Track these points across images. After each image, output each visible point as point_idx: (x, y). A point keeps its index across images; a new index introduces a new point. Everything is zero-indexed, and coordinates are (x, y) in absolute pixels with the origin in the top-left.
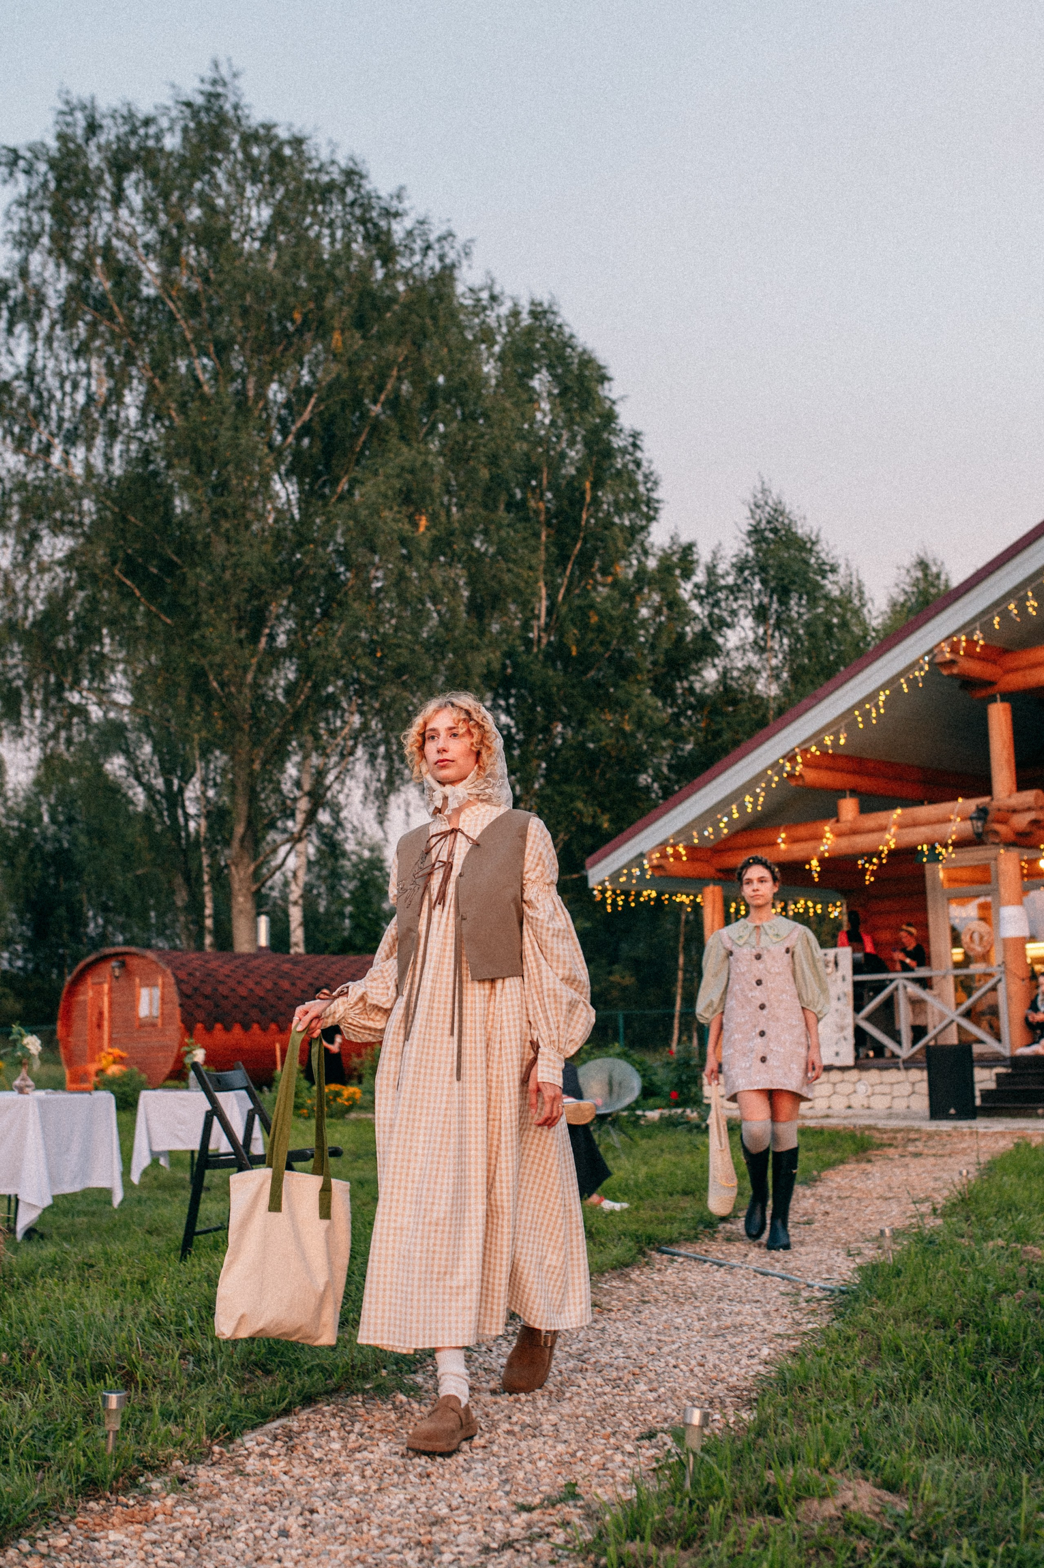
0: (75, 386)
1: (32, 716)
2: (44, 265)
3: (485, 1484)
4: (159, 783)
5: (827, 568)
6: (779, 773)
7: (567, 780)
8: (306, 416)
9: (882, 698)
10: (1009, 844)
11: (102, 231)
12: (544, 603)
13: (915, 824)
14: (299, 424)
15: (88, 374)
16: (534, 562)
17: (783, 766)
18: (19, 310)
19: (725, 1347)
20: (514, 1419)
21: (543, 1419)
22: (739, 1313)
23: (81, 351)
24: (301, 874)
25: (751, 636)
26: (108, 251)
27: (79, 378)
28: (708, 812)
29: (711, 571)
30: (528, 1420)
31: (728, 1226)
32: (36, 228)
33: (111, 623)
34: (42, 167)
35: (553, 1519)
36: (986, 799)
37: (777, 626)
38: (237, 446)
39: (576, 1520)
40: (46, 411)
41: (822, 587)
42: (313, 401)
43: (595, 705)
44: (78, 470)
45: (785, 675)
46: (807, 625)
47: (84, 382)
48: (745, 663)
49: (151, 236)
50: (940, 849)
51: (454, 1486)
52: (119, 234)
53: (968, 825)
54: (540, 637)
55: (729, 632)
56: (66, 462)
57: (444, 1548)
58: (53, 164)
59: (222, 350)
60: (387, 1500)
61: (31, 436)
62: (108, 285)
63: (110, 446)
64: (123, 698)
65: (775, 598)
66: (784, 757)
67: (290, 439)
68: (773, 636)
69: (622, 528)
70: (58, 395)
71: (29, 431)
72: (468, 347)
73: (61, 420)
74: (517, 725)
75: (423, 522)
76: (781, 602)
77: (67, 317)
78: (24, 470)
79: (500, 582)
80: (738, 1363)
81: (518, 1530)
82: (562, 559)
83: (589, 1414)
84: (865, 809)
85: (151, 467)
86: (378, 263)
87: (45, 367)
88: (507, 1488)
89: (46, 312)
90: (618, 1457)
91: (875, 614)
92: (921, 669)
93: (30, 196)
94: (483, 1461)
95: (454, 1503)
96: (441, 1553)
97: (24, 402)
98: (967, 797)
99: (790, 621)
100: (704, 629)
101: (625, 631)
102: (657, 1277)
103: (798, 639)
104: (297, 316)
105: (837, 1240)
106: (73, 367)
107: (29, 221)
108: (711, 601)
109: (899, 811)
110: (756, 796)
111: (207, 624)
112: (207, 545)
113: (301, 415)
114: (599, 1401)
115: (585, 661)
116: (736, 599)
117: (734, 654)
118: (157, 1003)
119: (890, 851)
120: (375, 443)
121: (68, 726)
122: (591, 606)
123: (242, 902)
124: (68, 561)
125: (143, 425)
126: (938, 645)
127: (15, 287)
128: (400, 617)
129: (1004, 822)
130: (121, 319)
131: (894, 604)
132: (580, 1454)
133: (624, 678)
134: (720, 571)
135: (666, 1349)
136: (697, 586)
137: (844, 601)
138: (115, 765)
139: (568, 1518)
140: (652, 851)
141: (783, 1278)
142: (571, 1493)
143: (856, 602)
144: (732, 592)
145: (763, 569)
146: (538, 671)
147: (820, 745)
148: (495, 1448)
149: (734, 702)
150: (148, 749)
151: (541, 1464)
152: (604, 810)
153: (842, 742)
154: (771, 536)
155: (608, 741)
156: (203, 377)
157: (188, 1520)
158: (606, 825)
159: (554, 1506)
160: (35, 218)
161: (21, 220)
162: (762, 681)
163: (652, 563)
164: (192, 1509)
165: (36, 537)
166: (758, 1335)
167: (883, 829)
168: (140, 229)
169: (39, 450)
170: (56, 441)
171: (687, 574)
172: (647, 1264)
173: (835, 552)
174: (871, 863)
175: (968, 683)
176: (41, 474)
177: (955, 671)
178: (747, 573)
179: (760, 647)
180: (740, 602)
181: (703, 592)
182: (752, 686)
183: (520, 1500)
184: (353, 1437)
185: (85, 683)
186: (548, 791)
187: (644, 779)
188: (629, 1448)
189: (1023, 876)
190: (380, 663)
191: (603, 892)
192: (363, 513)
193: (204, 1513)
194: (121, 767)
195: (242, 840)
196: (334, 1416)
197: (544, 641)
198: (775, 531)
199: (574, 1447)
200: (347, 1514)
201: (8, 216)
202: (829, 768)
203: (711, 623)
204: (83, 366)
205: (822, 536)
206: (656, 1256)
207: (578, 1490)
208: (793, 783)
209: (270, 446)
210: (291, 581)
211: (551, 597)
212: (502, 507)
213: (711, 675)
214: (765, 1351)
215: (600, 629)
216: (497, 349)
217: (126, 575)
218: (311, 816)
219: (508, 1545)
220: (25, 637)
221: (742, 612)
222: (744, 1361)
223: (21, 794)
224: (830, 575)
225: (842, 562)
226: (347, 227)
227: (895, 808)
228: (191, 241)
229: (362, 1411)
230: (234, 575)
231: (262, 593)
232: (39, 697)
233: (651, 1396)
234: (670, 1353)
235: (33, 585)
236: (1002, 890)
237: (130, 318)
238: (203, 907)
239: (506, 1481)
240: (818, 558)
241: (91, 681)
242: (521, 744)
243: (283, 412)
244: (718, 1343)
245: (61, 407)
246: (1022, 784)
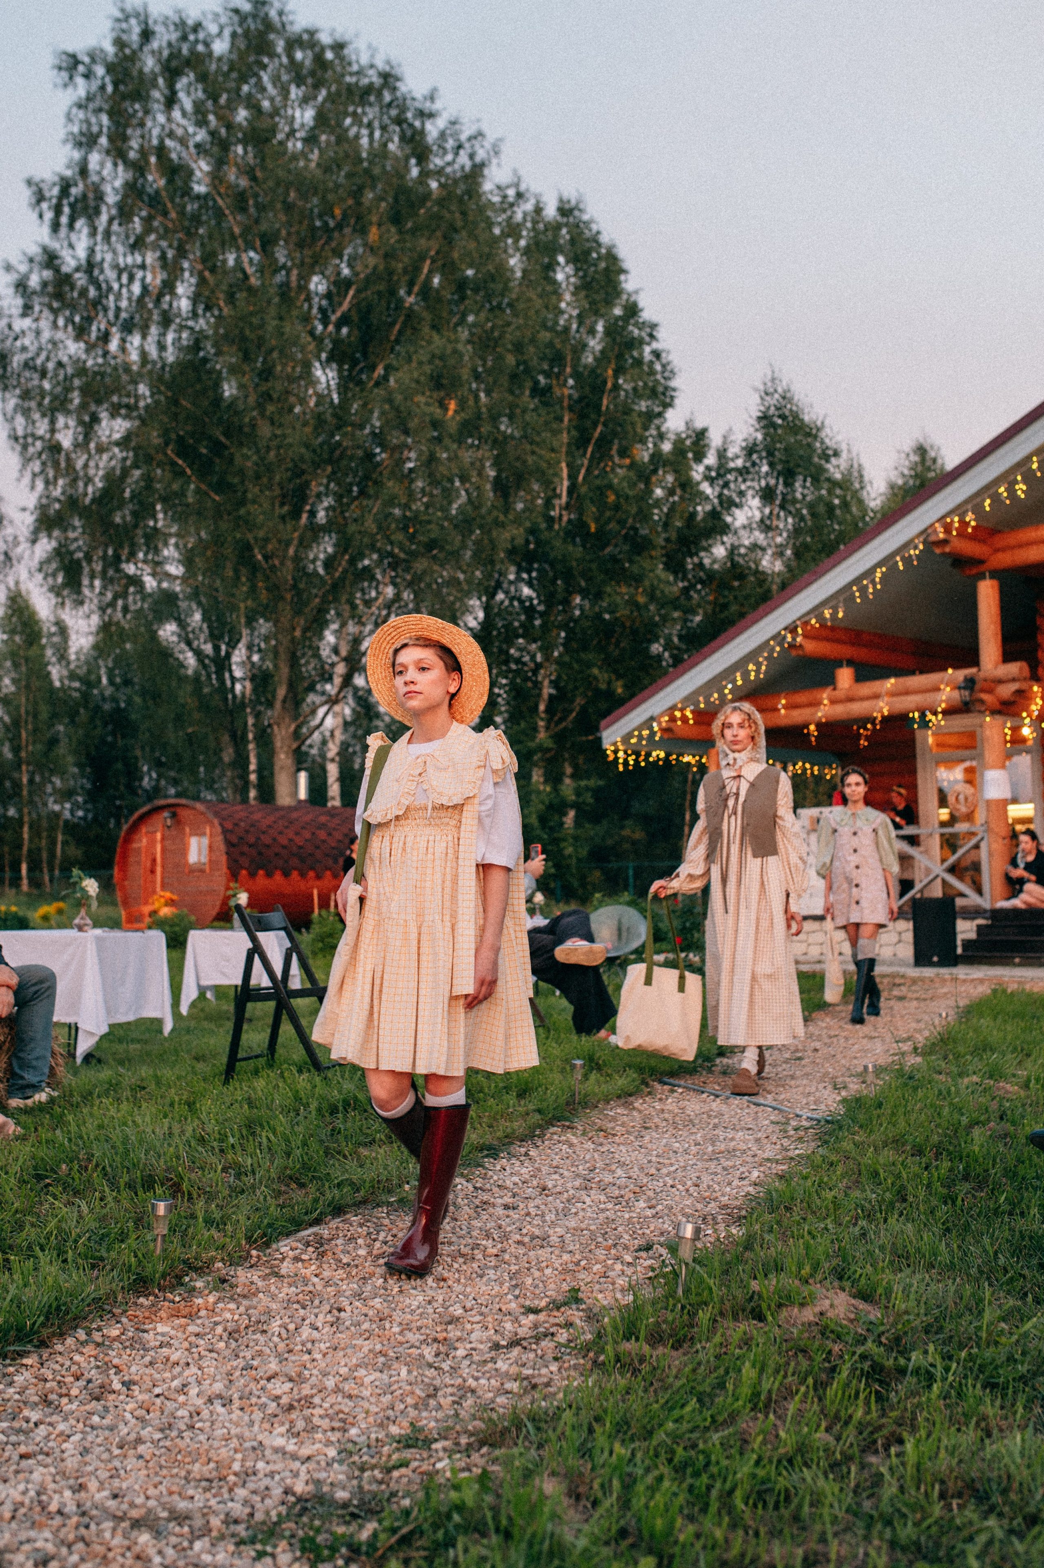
0: (131, 278)
1: (92, 586)
2: (102, 164)
3: (497, 1288)
4: (208, 648)
5: (830, 452)
6: (781, 644)
7: (585, 648)
8: (345, 306)
9: (878, 575)
10: (994, 712)
11: (155, 132)
12: (566, 483)
13: (907, 693)
14: (339, 314)
15: (143, 267)
16: (555, 444)
17: (785, 637)
18: (79, 205)
19: (719, 1169)
20: (524, 1231)
21: (551, 1232)
22: (732, 1139)
23: (137, 245)
24: (338, 733)
25: (758, 515)
26: (161, 151)
27: (135, 270)
28: (715, 678)
29: (722, 454)
30: (537, 1232)
31: (725, 1061)
32: (95, 129)
33: (164, 500)
34: (100, 71)
35: (557, 1321)
36: (972, 671)
37: (782, 507)
38: (283, 334)
39: (578, 1321)
40: (104, 301)
41: (826, 470)
42: (351, 293)
43: (611, 579)
44: (134, 357)
45: (789, 552)
46: (811, 506)
47: (139, 274)
48: (752, 540)
49: (201, 135)
50: (930, 716)
51: (468, 1290)
52: (171, 135)
53: (956, 694)
54: (561, 515)
55: (737, 512)
56: (123, 349)
57: (458, 1345)
58: (110, 68)
59: (267, 244)
60: (408, 1301)
61: (90, 325)
62: (162, 182)
63: (164, 334)
64: (175, 569)
65: (781, 481)
66: (785, 629)
67: (331, 328)
68: (778, 516)
69: (640, 414)
70: (116, 286)
71: (89, 320)
72: (495, 241)
73: (118, 309)
74: (538, 597)
75: (452, 406)
76: (786, 484)
77: (124, 213)
78: (84, 357)
79: (525, 462)
80: (729, 1184)
81: (525, 1329)
82: (581, 442)
83: (593, 1227)
84: (859, 678)
85: (202, 354)
86: (413, 161)
87: (103, 260)
88: (517, 1292)
89: (104, 209)
90: (618, 1267)
91: (873, 495)
92: (916, 548)
93: (89, 98)
94: (496, 1268)
95: (469, 1305)
96: (456, 1349)
97: (84, 292)
98: (955, 668)
99: (795, 501)
100: (714, 509)
101: (640, 510)
102: (658, 1105)
103: (802, 518)
104: (337, 212)
105: (826, 1074)
106: (129, 260)
107: (88, 122)
108: (721, 482)
109: (893, 680)
110: (758, 665)
111: (254, 502)
112: (253, 426)
113: (340, 304)
114: (602, 1216)
115: (601, 539)
116: (744, 481)
117: (742, 533)
118: (205, 851)
119: (883, 717)
120: (409, 332)
121: (124, 595)
122: (610, 486)
123: (283, 759)
124: (124, 443)
125: (195, 315)
126: (932, 525)
127: (76, 185)
128: (431, 495)
129: (990, 691)
130: (173, 215)
131: (892, 486)
132: (583, 1263)
133: (639, 554)
134: (730, 454)
135: (664, 1171)
136: (708, 468)
137: (845, 484)
138: (168, 631)
139: (572, 1319)
140: (662, 715)
141: (774, 1109)
142: (574, 1297)
143: (857, 485)
144: (741, 474)
145: (770, 453)
146: (559, 547)
147: (820, 618)
148: (507, 1257)
149: (741, 577)
150: (198, 616)
151: (548, 1271)
152: (619, 676)
153: (841, 615)
154: (780, 421)
155: (623, 612)
156: (250, 270)
157: (228, 1316)
158: (620, 690)
159: (558, 1309)
160: (93, 120)
161: (81, 121)
162: (767, 557)
163: (667, 447)
164: (232, 1306)
165: (95, 419)
166: (749, 1159)
167: (876, 696)
168: (191, 130)
169: (98, 338)
170: (114, 330)
171: (699, 457)
172: (650, 1093)
173: (839, 438)
174: (866, 729)
175: (959, 561)
176: (100, 360)
177: (947, 550)
178: (755, 456)
179: (766, 526)
180: (749, 483)
181: (713, 474)
182: (757, 563)
183: (528, 1303)
184: (378, 1244)
185: (141, 555)
186: (567, 659)
187: (656, 648)
188: (628, 1258)
189: (1006, 742)
190: (412, 538)
191: (616, 752)
192: (399, 398)
193: (242, 1309)
194: (173, 633)
195: (284, 701)
196: (361, 1225)
197: (565, 519)
198: (783, 417)
199: (578, 1257)
200: (371, 1313)
201: (69, 118)
202: (827, 639)
203: (721, 503)
204: (139, 259)
205: (827, 423)
206: (658, 1086)
207: (580, 1295)
208: (794, 653)
209: (312, 333)
210: (330, 461)
211: (572, 477)
212: (527, 393)
213: (720, 551)
214: (755, 1174)
215: (617, 507)
216: (523, 243)
217: (178, 455)
218: (347, 680)
219: (515, 1343)
220: (85, 513)
221: (750, 493)
222: (736, 1182)
223: (82, 658)
224: (833, 460)
225: (844, 447)
226: (384, 128)
227: (888, 676)
228: (239, 141)
229: (386, 1222)
230: (278, 455)
231: (303, 472)
232: (98, 567)
233: (649, 1213)
234: (669, 1174)
235: (92, 464)
236: (987, 754)
237: (182, 213)
238: (247, 763)
239: (516, 1286)
240: (822, 442)
241: (146, 554)
242: (542, 615)
243: (324, 303)
244: (712, 1165)
245: (118, 297)
246: (1007, 657)
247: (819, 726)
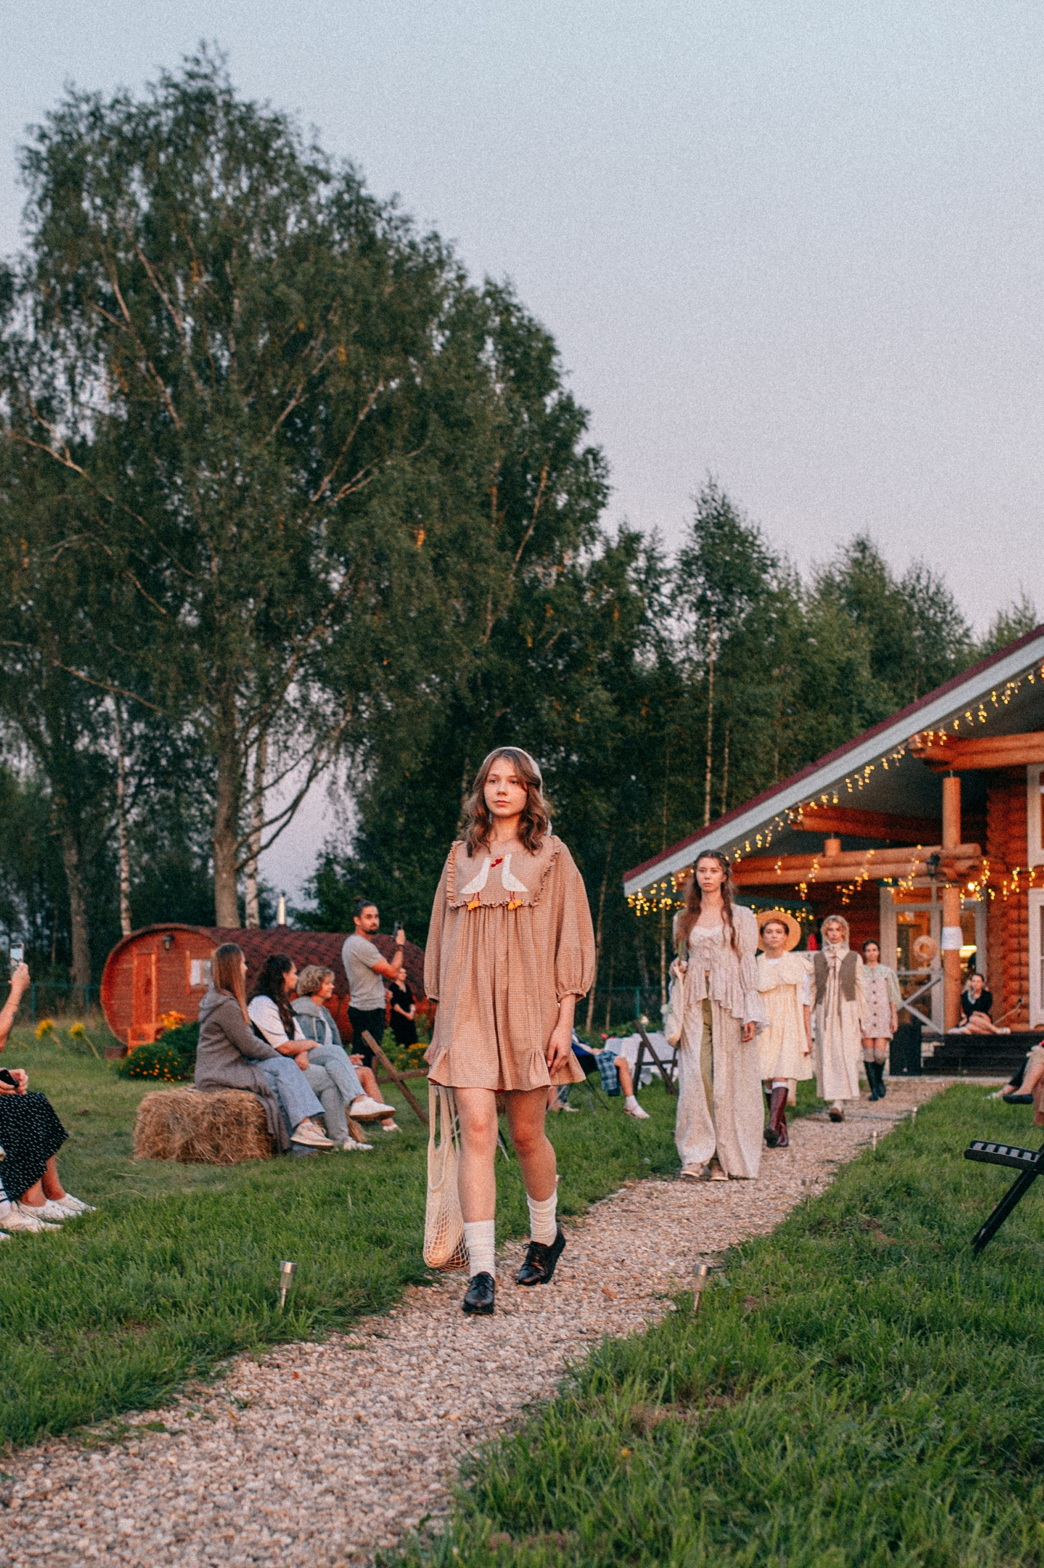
6: (785, 821)
9: (868, 771)
10: (952, 881)
13: (884, 862)
17: (788, 815)
36: (937, 848)
50: (901, 882)
53: (924, 866)
66: (789, 809)
84: (845, 847)
92: (898, 752)
98: (923, 845)
109: (872, 852)
110: (765, 837)
119: (863, 880)
126: (912, 736)
129: (950, 865)
140: (679, 872)
147: (818, 801)
167: (859, 864)
174: (848, 889)
175: (931, 764)
177: (922, 755)
191: (636, 900)
202: (820, 817)
208: (795, 829)
227: (866, 848)
236: (945, 915)
246: (965, 839)
247: (810, 885)
